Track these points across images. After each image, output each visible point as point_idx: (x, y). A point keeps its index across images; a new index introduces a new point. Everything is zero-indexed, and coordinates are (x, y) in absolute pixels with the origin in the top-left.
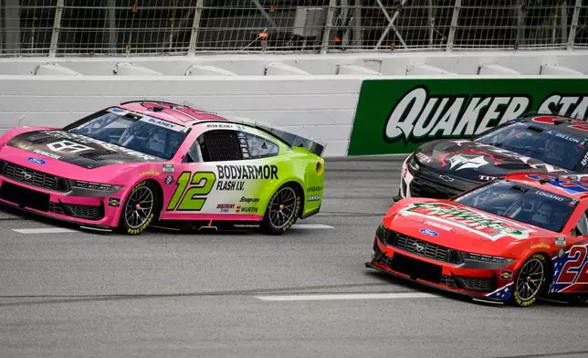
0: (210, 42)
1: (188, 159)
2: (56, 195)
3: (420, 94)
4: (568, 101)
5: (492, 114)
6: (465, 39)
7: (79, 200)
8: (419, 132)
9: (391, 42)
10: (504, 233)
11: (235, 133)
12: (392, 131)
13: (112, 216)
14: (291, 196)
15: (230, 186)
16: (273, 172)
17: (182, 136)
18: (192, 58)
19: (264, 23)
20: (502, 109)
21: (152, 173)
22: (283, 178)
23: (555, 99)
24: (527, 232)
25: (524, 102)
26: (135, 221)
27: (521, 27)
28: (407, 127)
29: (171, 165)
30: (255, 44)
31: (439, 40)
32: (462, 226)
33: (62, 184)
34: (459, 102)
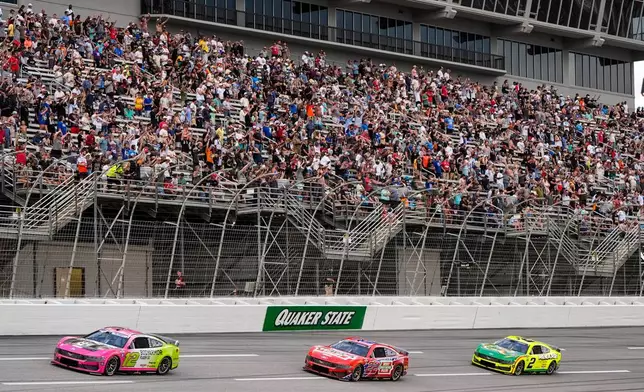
0: (218, 293)
1: (130, 348)
2: (81, 361)
3: (286, 311)
4: (335, 314)
5: (310, 318)
6: (301, 293)
7: (90, 363)
8: (286, 323)
9: (275, 293)
10: (349, 357)
11: (146, 338)
12: (277, 323)
13: (101, 369)
14: (167, 360)
15: (144, 358)
16: (161, 352)
17: (127, 340)
18: (212, 299)
19: (234, 288)
20: (313, 316)
21: (116, 353)
22: (164, 354)
23: (330, 313)
24: (355, 357)
25: (321, 314)
26: (110, 371)
27: (318, 289)
28: (282, 322)
29: (123, 350)
30: (232, 294)
31: (292, 293)
32: (335, 355)
33: (83, 357)
34: (299, 314)
